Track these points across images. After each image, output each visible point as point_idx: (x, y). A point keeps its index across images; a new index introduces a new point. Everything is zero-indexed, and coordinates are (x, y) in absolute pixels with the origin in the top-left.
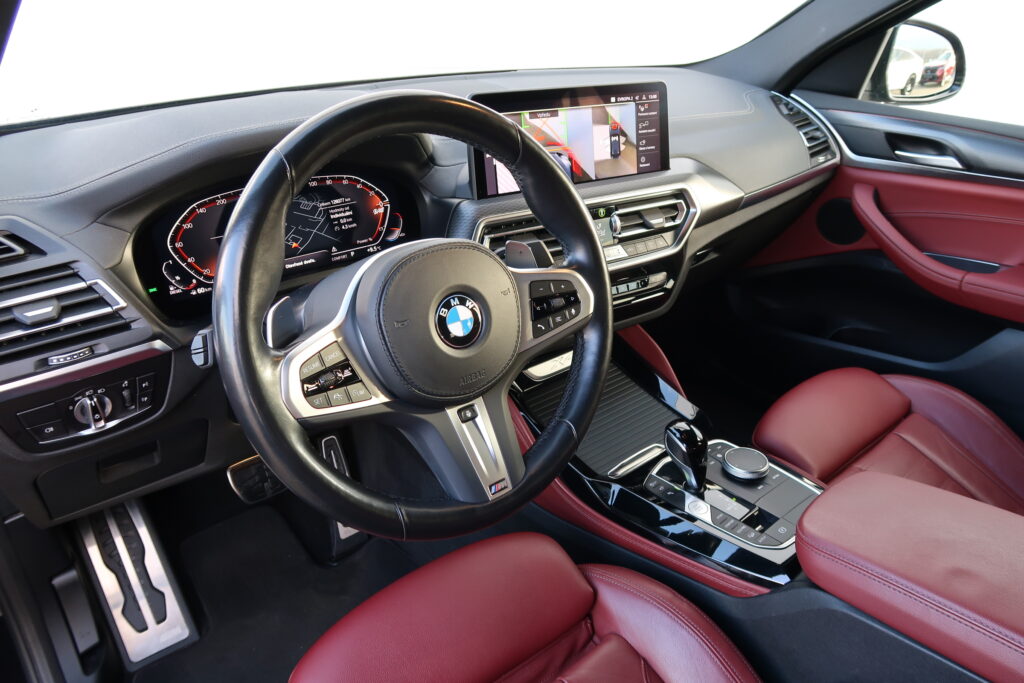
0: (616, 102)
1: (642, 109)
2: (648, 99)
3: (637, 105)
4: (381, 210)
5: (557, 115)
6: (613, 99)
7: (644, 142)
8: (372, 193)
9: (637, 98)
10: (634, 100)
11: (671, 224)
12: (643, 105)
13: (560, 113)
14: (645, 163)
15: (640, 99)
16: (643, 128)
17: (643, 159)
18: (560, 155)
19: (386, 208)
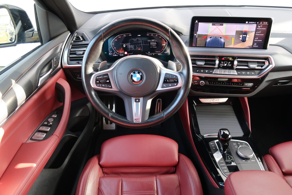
0: (248, 23)
1: (259, 27)
2: (263, 23)
3: (257, 25)
4: (165, 45)
5: (223, 25)
6: (247, 22)
7: (257, 38)
8: (163, 40)
9: (257, 23)
10: (256, 23)
11: (260, 68)
12: (260, 25)
13: (224, 25)
14: (256, 45)
15: (259, 23)
16: (258, 34)
17: (255, 44)
18: (221, 38)
19: (166, 44)
